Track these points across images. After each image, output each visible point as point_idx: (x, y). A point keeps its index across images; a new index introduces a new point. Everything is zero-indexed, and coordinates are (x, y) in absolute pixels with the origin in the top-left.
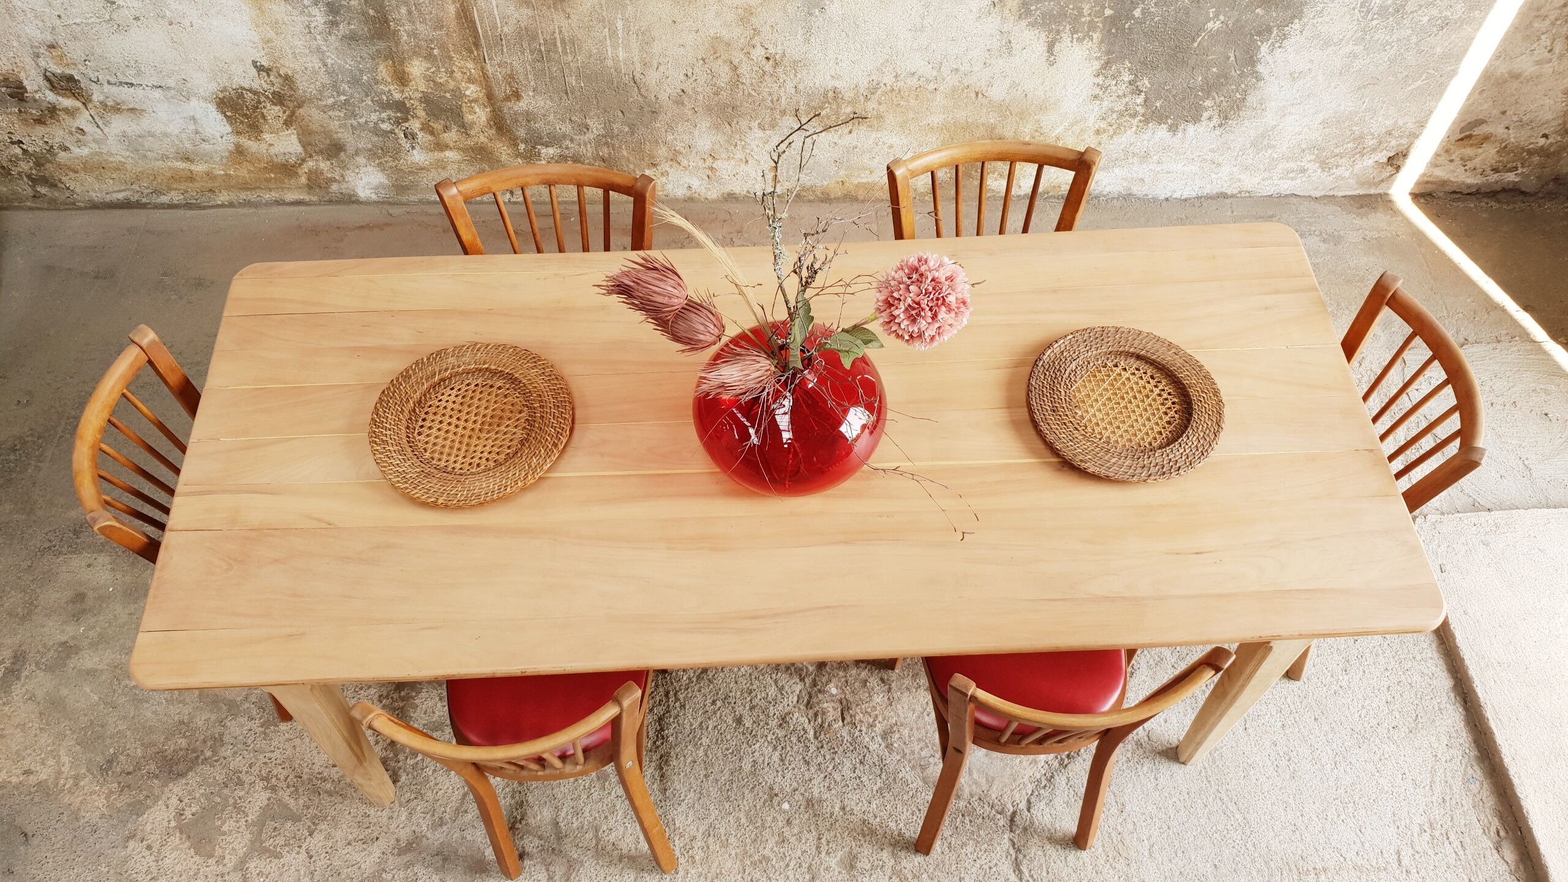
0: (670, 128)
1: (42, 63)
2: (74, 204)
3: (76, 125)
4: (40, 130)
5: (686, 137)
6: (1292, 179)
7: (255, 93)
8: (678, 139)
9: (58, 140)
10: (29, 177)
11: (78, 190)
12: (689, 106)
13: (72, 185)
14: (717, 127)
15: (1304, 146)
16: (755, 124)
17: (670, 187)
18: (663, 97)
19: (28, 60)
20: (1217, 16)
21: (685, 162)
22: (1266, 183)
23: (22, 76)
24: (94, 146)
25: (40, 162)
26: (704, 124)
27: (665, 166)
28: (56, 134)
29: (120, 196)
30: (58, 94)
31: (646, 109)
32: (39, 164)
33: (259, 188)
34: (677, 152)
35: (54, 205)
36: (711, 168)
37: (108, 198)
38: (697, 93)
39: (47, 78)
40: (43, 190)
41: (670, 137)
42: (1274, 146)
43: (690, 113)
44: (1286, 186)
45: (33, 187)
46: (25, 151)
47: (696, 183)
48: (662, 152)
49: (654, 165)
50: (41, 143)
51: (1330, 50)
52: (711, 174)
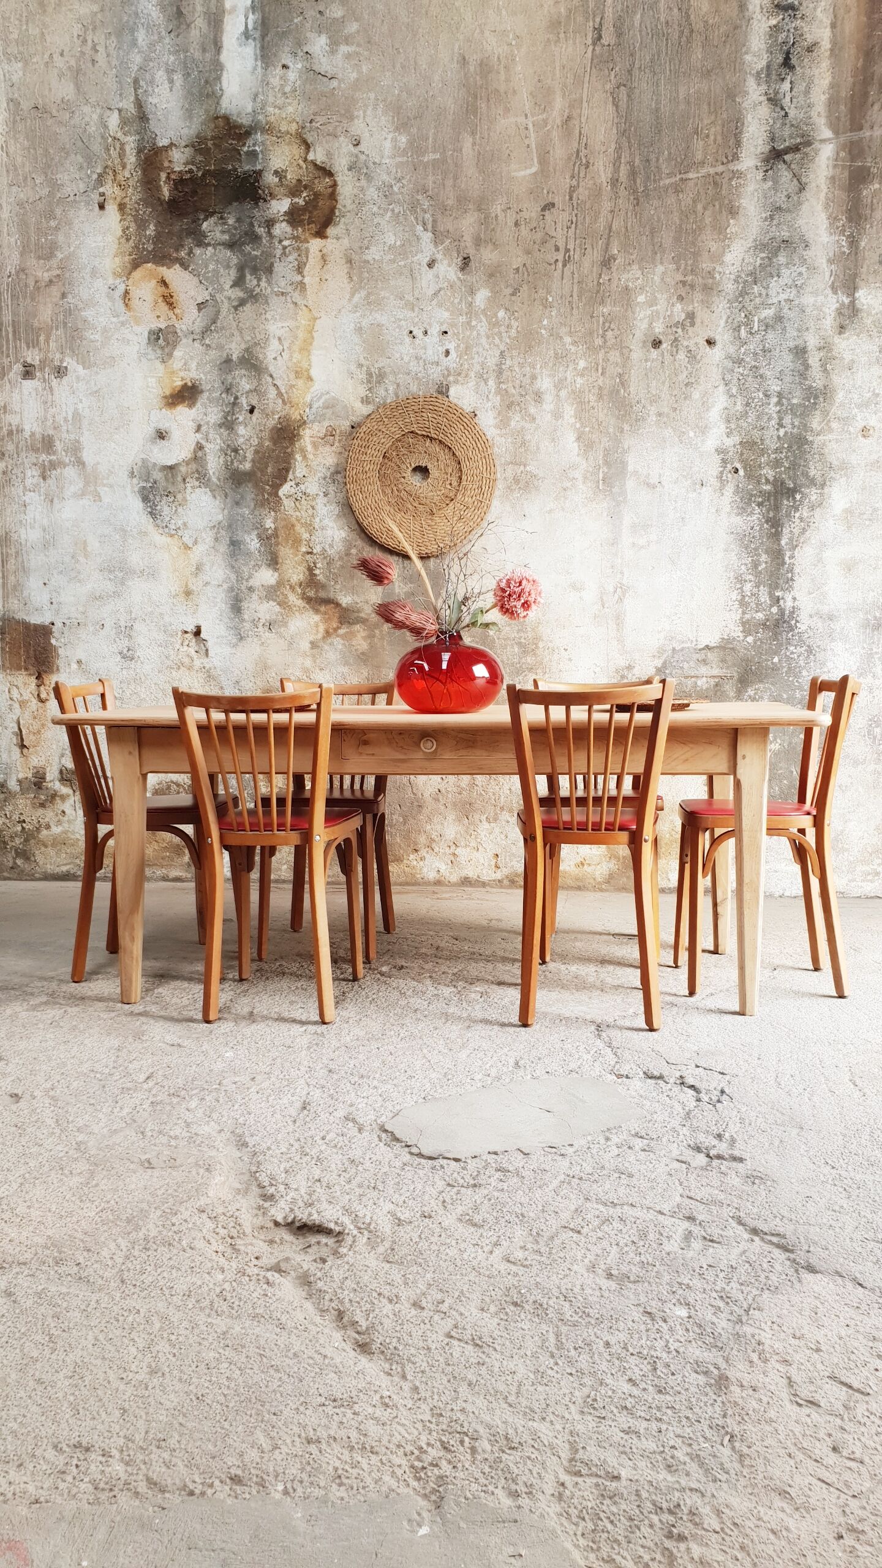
0: (430, 820)
1: (63, 761)
2: (33, 875)
3: (62, 808)
4: (41, 811)
5: (439, 827)
6: (871, 881)
7: (178, 785)
8: (433, 828)
9: (47, 820)
10: (16, 851)
11: (41, 863)
12: (442, 802)
13: (40, 858)
14: (459, 820)
15: (870, 850)
16: (484, 818)
17: (425, 870)
18: (427, 795)
19: (57, 759)
20: (775, 739)
21: (436, 849)
22: (853, 884)
23: (48, 769)
24: (66, 825)
25: (29, 836)
26: (451, 817)
27: (423, 852)
28: (48, 815)
29: (64, 869)
30: (63, 784)
31: (416, 804)
32: (26, 840)
33: (156, 865)
34: (433, 840)
35: (22, 876)
36: (454, 854)
37: (57, 870)
38: (448, 792)
39: (61, 772)
40: (19, 862)
41: (429, 827)
42: (847, 850)
43: (443, 808)
44: (869, 889)
45: (15, 859)
46: (23, 828)
47: (443, 868)
48: (422, 839)
49: (416, 851)
50: (35, 822)
51: (860, 767)
52: (454, 858)
